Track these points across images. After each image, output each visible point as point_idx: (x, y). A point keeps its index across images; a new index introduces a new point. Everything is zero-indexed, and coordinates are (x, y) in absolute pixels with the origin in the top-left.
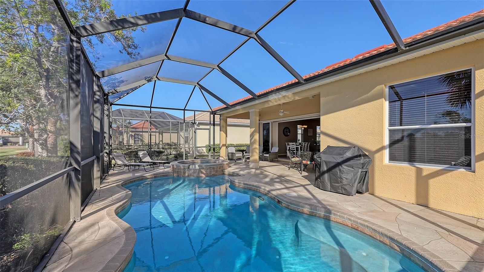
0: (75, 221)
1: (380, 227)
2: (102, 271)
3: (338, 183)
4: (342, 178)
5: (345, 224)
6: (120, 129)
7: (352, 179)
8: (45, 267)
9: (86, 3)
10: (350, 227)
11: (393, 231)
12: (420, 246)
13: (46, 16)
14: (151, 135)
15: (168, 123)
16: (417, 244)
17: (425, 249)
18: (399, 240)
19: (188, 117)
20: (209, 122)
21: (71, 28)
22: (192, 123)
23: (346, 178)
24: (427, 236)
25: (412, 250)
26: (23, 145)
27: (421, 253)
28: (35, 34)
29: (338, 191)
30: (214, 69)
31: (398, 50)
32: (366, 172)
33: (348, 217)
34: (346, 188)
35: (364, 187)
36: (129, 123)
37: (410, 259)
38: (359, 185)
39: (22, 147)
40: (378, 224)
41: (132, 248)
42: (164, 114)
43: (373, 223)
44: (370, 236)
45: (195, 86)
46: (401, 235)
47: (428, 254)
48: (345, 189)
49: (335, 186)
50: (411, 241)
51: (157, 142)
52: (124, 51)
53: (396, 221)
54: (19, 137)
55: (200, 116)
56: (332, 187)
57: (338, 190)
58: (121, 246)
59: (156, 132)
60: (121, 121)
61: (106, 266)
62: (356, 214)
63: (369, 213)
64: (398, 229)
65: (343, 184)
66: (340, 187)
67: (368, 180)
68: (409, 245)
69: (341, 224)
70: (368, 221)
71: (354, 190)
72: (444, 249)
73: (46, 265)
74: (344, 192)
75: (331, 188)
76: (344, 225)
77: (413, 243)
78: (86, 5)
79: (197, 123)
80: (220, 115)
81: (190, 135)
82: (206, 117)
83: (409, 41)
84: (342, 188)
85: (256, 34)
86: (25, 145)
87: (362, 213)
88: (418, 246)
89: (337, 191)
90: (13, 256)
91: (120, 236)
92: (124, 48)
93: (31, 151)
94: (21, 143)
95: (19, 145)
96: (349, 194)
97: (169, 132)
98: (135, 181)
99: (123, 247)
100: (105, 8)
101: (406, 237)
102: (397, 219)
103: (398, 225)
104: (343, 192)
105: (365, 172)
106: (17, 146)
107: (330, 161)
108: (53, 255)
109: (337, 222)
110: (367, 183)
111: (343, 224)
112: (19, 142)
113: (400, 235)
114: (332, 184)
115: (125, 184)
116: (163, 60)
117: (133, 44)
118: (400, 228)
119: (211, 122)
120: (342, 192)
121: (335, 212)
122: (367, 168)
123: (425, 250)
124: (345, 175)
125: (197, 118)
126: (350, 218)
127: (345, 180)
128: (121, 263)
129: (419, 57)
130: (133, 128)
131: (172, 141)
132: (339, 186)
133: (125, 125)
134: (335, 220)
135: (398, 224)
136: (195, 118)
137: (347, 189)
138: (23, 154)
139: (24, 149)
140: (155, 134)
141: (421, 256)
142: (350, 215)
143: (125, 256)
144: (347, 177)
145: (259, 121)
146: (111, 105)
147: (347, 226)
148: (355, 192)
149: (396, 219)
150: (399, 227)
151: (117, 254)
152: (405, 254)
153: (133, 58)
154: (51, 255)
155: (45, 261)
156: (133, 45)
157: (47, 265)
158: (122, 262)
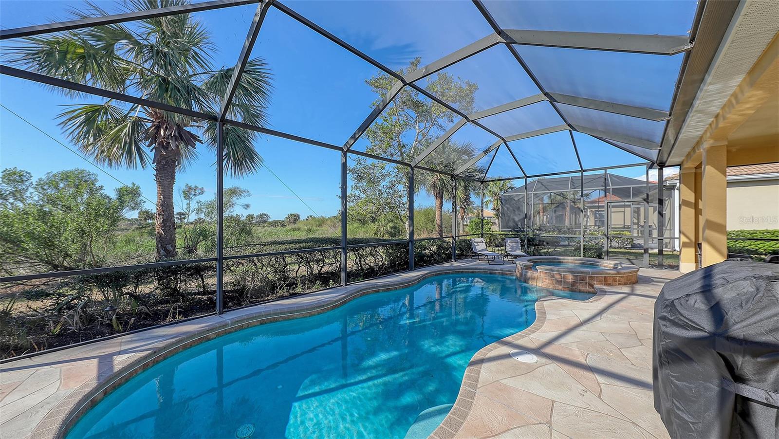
80: (680, 165)
130: (592, 202)
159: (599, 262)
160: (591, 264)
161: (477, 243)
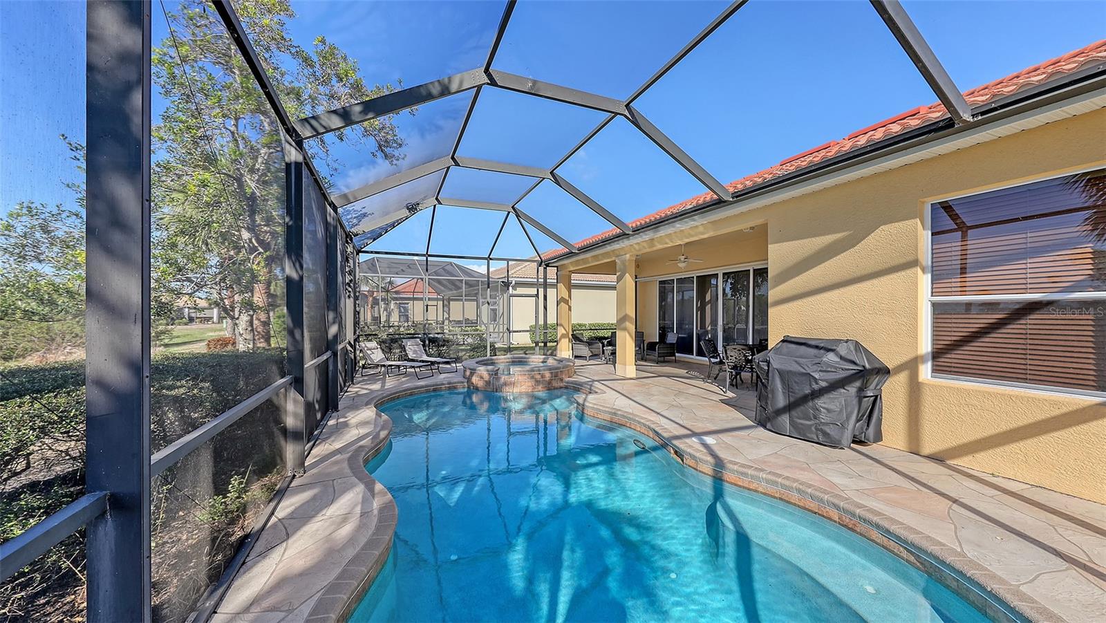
0: (294, 476)
1: (910, 529)
2: (336, 582)
3: (810, 419)
4: (818, 410)
5: (825, 514)
6: (375, 294)
7: (841, 410)
8: (244, 563)
9: (315, 69)
10: (835, 522)
11: (942, 541)
12: (1011, 585)
13: (250, 102)
14: (427, 306)
15: (458, 283)
16: (1003, 580)
17: (1025, 594)
18: (958, 566)
19: (495, 271)
20: (536, 280)
21: (287, 125)
22: (503, 282)
23: (828, 410)
24: (1029, 562)
25: (990, 593)
26: (219, 323)
27: (1015, 603)
28: (233, 133)
29: (808, 437)
30: (544, 178)
31: (954, 123)
32: (877, 396)
33: (831, 499)
34: (827, 429)
35: (871, 431)
36: (390, 283)
37: (985, 614)
38: (857, 424)
39: (218, 326)
40: (905, 522)
41: (388, 538)
42: (452, 265)
43: (892, 519)
44: (883, 546)
45: (509, 212)
46: (964, 555)
47: (1032, 608)
48: (825, 434)
49: (802, 424)
50: (989, 571)
51: (440, 319)
52: (379, 154)
53: (948, 518)
54: (213, 309)
55: (519, 268)
56: (793, 426)
57: (809, 435)
58: (370, 532)
59: (437, 300)
60: (376, 279)
61: (344, 571)
62: (850, 494)
63: (882, 494)
64: (955, 537)
65: (821, 423)
66: (813, 429)
67: (882, 415)
68: (982, 580)
69: (815, 513)
70: (880, 513)
71: (847, 436)
72: (1076, 599)
73: (245, 560)
74: (824, 440)
75: (791, 428)
76: (823, 516)
77: (994, 577)
78: (315, 73)
79: (514, 282)
80: (557, 267)
81: (499, 307)
82: (529, 271)
83: (983, 101)
84: (817, 429)
85: (627, 106)
86: (223, 322)
87: (866, 492)
88: (1005, 585)
89: (805, 435)
90: (196, 534)
91: (368, 512)
92: (380, 146)
93: (230, 336)
94: (215, 319)
95: (213, 323)
96: (834, 444)
97: (462, 300)
98: (398, 397)
99: (374, 534)
100: (346, 76)
101: (975, 559)
102: (951, 511)
103: (953, 526)
104: (821, 439)
105: (872, 396)
106: (209, 325)
107: (791, 371)
108: (257, 540)
109: (806, 509)
110: (880, 421)
111: (819, 514)
112: (213, 318)
113: (959, 554)
114: (794, 421)
115: (382, 403)
116: (448, 168)
117: (395, 138)
118: (958, 534)
119: (540, 280)
120: (818, 439)
121: (801, 487)
122: (878, 387)
123: (1023, 597)
124: (825, 401)
125: (512, 274)
126: (836, 501)
127: (824, 413)
128: (369, 568)
129: (1008, 136)
130: (397, 292)
131: (466, 317)
132: (811, 425)
133: (383, 286)
134: (801, 504)
135: (953, 523)
136: (510, 274)
137: (829, 434)
138: (218, 341)
139: (221, 330)
140: (435, 303)
141: (1012, 610)
142: (837, 496)
143: (377, 553)
144: (831, 407)
145: (636, 278)
146: (358, 254)
147: (830, 519)
148: (850, 440)
149: (949, 513)
150: (956, 533)
151: (362, 549)
152: (971, 599)
153: (396, 165)
154: (254, 541)
155: (244, 552)
156: (394, 140)
157: (247, 560)
158: (370, 565)
159: (528, 358)
160: (519, 362)
161: (370, 349)
